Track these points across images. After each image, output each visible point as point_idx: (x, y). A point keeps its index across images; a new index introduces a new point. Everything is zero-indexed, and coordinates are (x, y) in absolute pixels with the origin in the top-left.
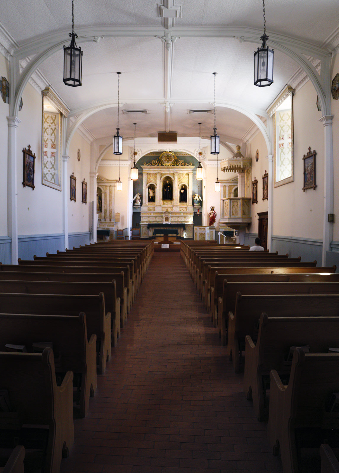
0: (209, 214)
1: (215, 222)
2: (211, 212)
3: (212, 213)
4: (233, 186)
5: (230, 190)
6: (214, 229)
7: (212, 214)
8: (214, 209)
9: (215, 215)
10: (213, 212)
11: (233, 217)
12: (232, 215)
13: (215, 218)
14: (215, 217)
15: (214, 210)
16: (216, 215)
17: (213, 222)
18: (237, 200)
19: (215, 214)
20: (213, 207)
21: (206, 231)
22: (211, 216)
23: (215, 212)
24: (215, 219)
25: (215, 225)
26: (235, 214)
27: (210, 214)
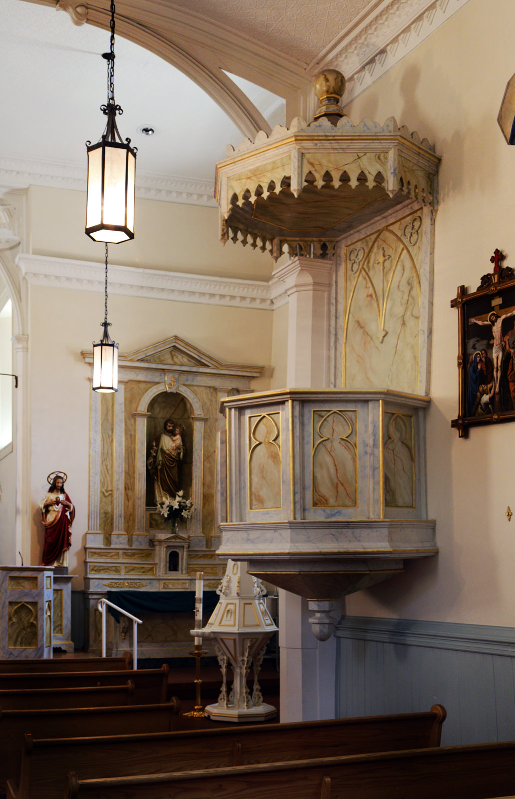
0: (42, 506)
1: (70, 545)
2: (53, 497)
3: (57, 502)
4: (142, 386)
5: (131, 402)
6: (68, 580)
7: (59, 508)
8: (65, 488)
9: (68, 514)
10: (62, 497)
11: (317, 515)
12: (315, 504)
13: (70, 531)
14: (70, 522)
15: (62, 490)
16: (73, 514)
17: (62, 547)
18: (350, 407)
19: (69, 507)
20: (58, 477)
21: (41, 594)
22: (51, 518)
23: (67, 498)
24: (70, 534)
25: (70, 560)
26: (332, 501)
27: (47, 507)
